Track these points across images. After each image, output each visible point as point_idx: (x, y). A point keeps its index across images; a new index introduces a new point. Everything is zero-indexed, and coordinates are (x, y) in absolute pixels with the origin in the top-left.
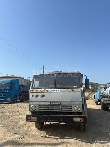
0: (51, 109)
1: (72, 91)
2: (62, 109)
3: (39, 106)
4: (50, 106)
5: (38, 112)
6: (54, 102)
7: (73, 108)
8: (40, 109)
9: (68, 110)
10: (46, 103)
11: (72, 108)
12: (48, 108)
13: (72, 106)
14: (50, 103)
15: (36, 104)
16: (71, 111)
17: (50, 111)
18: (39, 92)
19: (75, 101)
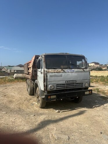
0: (67, 87)
1: (83, 71)
2: (76, 86)
3: (57, 85)
4: (67, 84)
5: (55, 91)
6: (71, 81)
7: (84, 84)
8: (57, 88)
9: (80, 87)
10: (64, 82)
11: (82, 85)
12: (65, 86)
13: (83, 83)
14: (68, 82)
15: (54, 84)
16: (82, 87)
17: (65, 89)
18: (57, 72)
19: (86, 79)
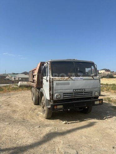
0: (74, 96)
1: (93, 79)
2: (85, 95)
3: (64, 94)
4: (74, 93)
5: (62, 100)
6: (79, 89)
8: (64, 97)
9: (89, 96)
10: (71, 91)
11: (92, 94)
12: (73, 95)
13: (92, 92)
14: (75, 90)
15: (61, 93)
16: (91, 97)
17: (73, 98)
18: (63, 80)
19: (96, 87)
